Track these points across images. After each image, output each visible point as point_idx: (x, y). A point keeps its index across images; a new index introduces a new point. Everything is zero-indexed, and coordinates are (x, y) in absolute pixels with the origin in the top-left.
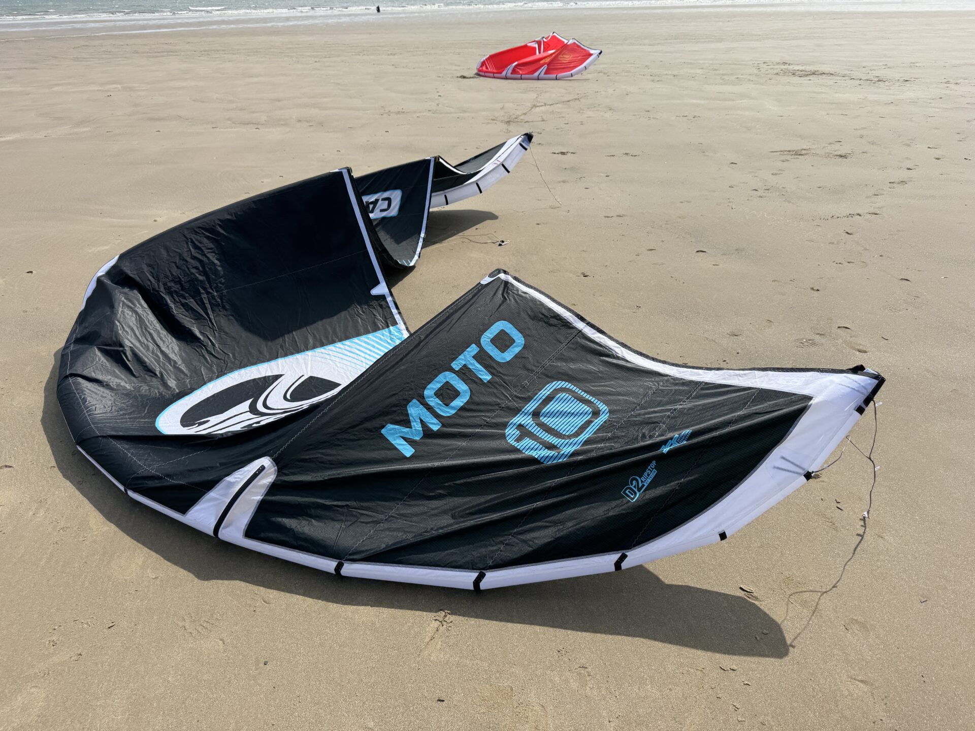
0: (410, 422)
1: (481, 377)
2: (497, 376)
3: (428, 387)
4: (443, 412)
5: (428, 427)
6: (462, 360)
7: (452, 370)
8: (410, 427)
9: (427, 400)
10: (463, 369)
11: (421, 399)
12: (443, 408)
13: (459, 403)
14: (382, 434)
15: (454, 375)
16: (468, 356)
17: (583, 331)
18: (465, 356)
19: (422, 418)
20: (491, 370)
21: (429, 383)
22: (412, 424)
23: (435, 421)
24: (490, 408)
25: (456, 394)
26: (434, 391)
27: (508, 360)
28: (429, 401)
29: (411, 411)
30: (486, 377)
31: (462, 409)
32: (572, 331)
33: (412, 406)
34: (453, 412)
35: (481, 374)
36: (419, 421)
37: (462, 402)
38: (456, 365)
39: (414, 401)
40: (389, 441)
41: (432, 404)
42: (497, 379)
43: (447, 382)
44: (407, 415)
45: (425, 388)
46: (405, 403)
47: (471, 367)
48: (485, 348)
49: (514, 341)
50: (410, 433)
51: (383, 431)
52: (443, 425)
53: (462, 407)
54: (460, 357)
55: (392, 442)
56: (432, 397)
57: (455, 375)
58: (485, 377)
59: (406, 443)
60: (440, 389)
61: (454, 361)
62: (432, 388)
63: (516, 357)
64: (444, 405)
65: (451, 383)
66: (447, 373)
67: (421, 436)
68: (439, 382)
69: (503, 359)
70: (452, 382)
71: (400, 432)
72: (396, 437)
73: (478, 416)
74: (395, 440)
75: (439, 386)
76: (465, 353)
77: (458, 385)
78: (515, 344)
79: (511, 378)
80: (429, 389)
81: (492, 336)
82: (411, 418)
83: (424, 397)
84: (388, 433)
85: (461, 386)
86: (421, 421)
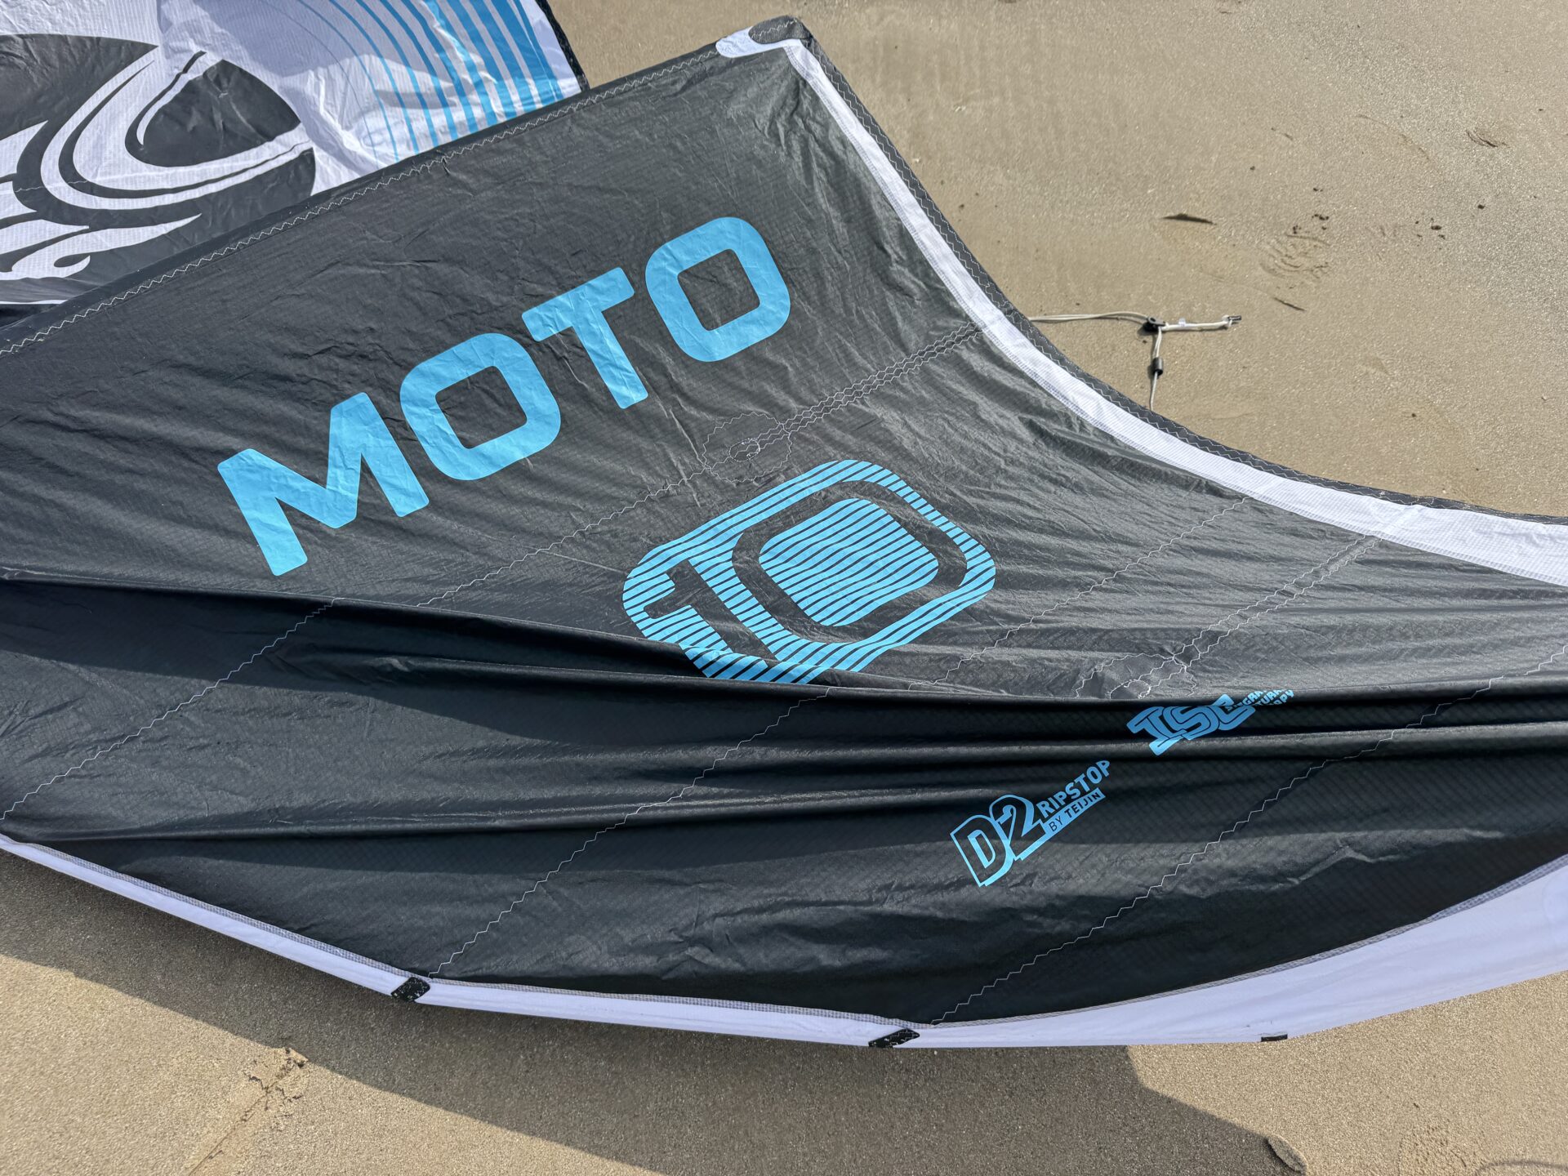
0: (326, 464)
1: (610, 386)
2: (664, 399)
3: (424, 366)
4: (448, 461)
5: (381, 496)
6: (566, 309)
7: (519, 333)
8: (322, 481)
9: (405, 407)
10: (558, 343)
11: (384, 401)
12: (452, 450)
13: (512, 447)
14: (218, 475)
15: (522, 353)
16: (589, 304)
17: (985, 331)
18: (578, 302)
19: (371, 465)
20: (652, 375)
21: (430, 353)
22: (331, 471)
23: (411, 483)
24: (613, 490)
25: (512, 416)
26: (440, 388)
27: (718, 359)
28: (413, 413)
29: (340, 427)
30: (628, 391)
31: (516, 470)
32: (953, 322)
33: (349, 413)
34: (483, 471)
35: (613, 377)
36: (358, 468)
37: (524, 449)
38: (541, 322)
39: (362, 398)
40: (235, 504)
41: (417, 425)
42: (662, 408)
43: (492, 372)
44: (324, 439)
45: (408, 367)
46: (327, 395)
47: (587, 344)
48: (654, 296)
49: (754, 302)
50: (313, 500)
51: (225, 468)
52: (434, 505)
53: (517, 463)
54: (560, 298)
55: (246, 513)
56: (427, 405)
57: (525, 353)
58: (624, 391)
59: (288, 527)
60: (459, 388)
61: (536, 304)
62: (438, 378)
63: (748, 354)
64: (457, 442)
65: (507, 378)
66: (501, 340)
67: (352, 516)
68: (464, 362)
69: (705, 349)
70: (510, 378)
71: (280, 487)
72: (266, 499)
73: (560, 505)
74: (256, 507)
75: (461, 373)
76: (584, 290)
77: (527, 392)
78: (755, 313)
79: (710, 417)
80: (423, 374)
81: (689, 262)
82: (333, 452)
83: (398, 395)
84: (239, 477)
85: (536, 398)
86: (365, 469)
